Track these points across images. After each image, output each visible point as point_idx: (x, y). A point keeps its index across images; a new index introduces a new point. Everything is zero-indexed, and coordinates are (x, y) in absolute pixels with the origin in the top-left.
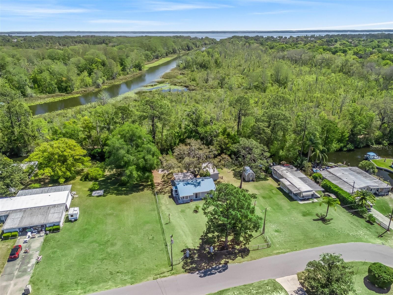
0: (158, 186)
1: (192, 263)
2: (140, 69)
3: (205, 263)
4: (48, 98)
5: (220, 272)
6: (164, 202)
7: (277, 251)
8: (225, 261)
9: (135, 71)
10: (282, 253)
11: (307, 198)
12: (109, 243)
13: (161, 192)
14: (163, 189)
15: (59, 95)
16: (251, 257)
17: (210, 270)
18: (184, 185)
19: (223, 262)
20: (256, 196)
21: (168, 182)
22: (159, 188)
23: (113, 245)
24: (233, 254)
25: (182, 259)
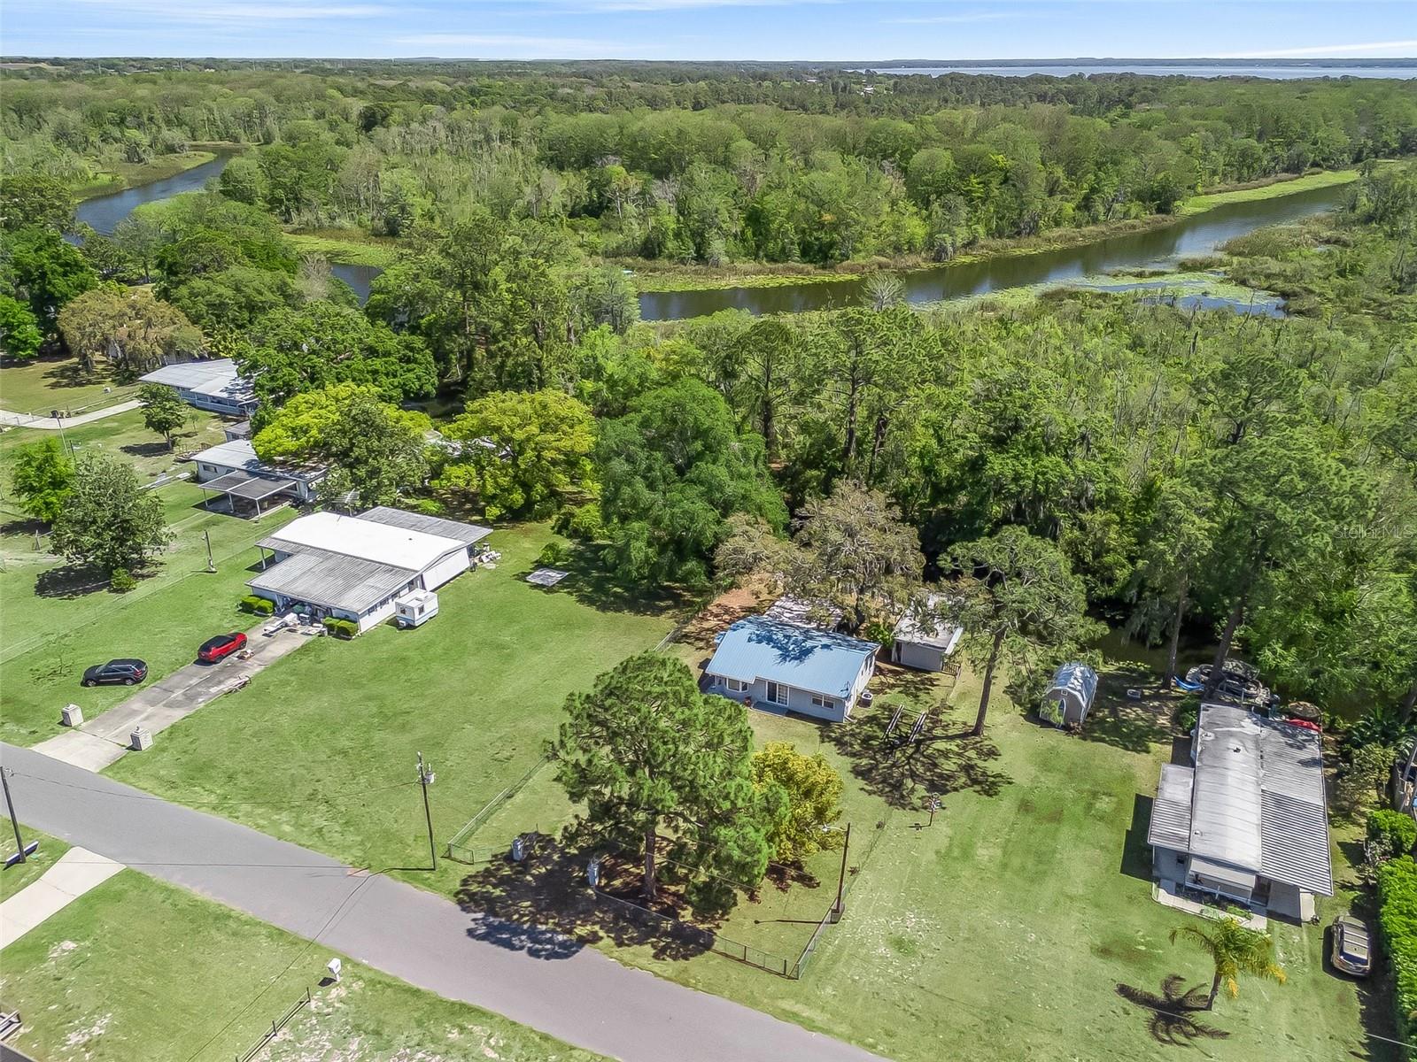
0: (716, 616)
1: (502, 881)
2: (1163, 209)
3: (536, 904)
5: (534, 953)
7: (798, 1008)
8: (595, 933)
9: (1133, 212)
10: (810, 1025)
11: (1218, 892)
12: (400, 720)
13: (697, 639)
15: (792, 270)
16: (685, 970)
17: (517, 932)
19: (581, 931)
20: (1004, 788)
22: (712, 623)
23: (403, 728)
24: (646, 926)
25: (495, 856)
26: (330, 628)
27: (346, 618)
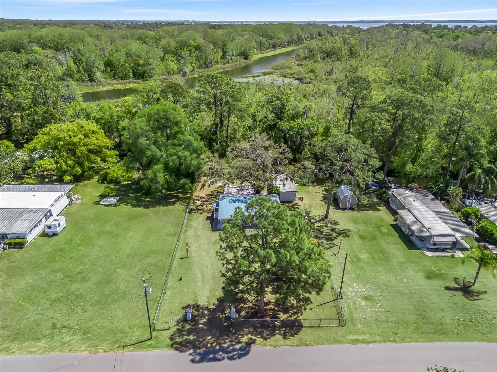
0: (198, 200)
1: (189, 332)
2: (246, 58)
3: (213, 336)
4: (118, 84)
5: (231, 358)
6: (196, 225)
7: (355, 337)
8: (251, 339)
9: (238, 59)
10: (364, 342)
11: (442, 247)
12: (80, 277)
13: (198, 210)
14: (203, 206)
15: (132, 82)
16: (301, 339)
17: (215, 352)
18: (230, 202)
19: (245, 339)
20: (350, 233)
21: (215, 197)
22: (199, 203)
23: (84, 279)
24: (270, 327)
25: (177, 322)
26: (10, 245)
27: (18, 237)
